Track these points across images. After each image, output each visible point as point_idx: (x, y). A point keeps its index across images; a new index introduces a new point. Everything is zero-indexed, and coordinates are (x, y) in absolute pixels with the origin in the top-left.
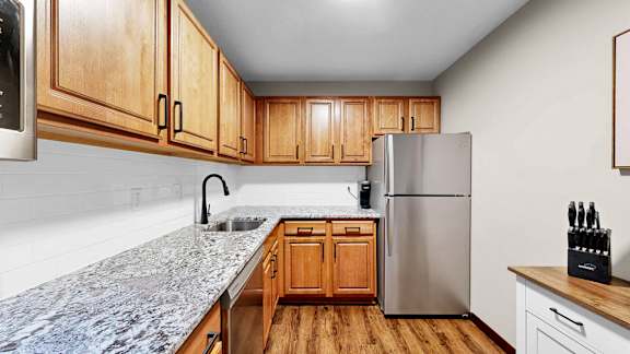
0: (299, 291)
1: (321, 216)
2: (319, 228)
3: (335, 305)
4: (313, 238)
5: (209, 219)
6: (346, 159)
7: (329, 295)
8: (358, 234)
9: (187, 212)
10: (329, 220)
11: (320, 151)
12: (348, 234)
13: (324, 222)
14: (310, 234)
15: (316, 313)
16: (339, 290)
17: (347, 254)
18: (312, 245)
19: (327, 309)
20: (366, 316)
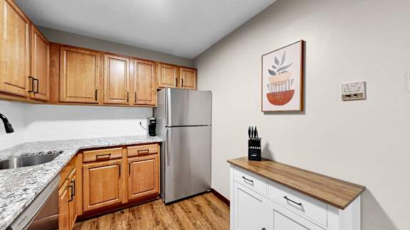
0: (98, 205)
1: (118, 144)
2: (115, 154)
4: (110, 162)
6: (138, 102)
7: (124, 202)
8: (148, 154)
10: (125, 147)
11: (117, 95)
12: (140, 155)
13: (121, 148)
14: (108, 159)
15: (113, 218)
16: (133, 196)
17: (139, 169)
18: (110, 167)
19: (123, 212)
20: (153, 208)
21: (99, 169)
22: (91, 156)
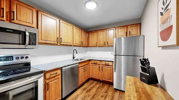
0: (94, 77)
1: (99, 60)
2: (99, 62)
3: (103, 83)
4: (97, 65)
5: (75, 58)
6: (108, 45)
7: (101, 80)
8: (108, 65)
9: (71, 57)
10: (101, 61)
11: (102, 43)
12: (106, 65)
13: (100, 61)
14: (96, 64)
15: (97, 83)
16: (103, 79)
17: (105, 70)
18: (97, 67)
19: (100, 83)
20: (109, 87)
21: (95, 66)
22: (93, 62)
